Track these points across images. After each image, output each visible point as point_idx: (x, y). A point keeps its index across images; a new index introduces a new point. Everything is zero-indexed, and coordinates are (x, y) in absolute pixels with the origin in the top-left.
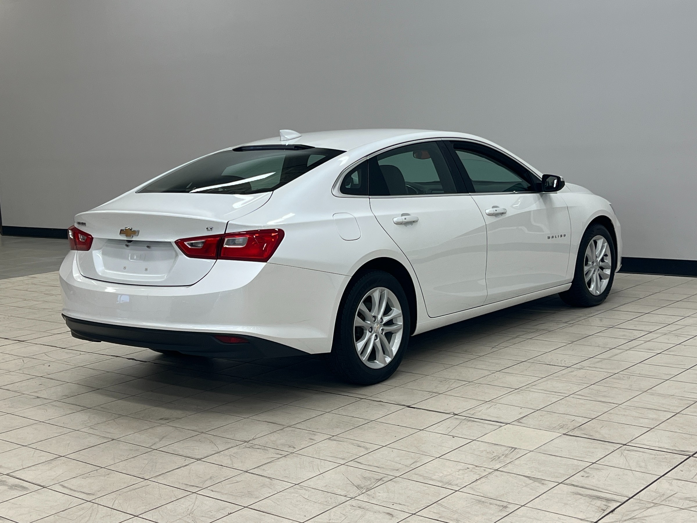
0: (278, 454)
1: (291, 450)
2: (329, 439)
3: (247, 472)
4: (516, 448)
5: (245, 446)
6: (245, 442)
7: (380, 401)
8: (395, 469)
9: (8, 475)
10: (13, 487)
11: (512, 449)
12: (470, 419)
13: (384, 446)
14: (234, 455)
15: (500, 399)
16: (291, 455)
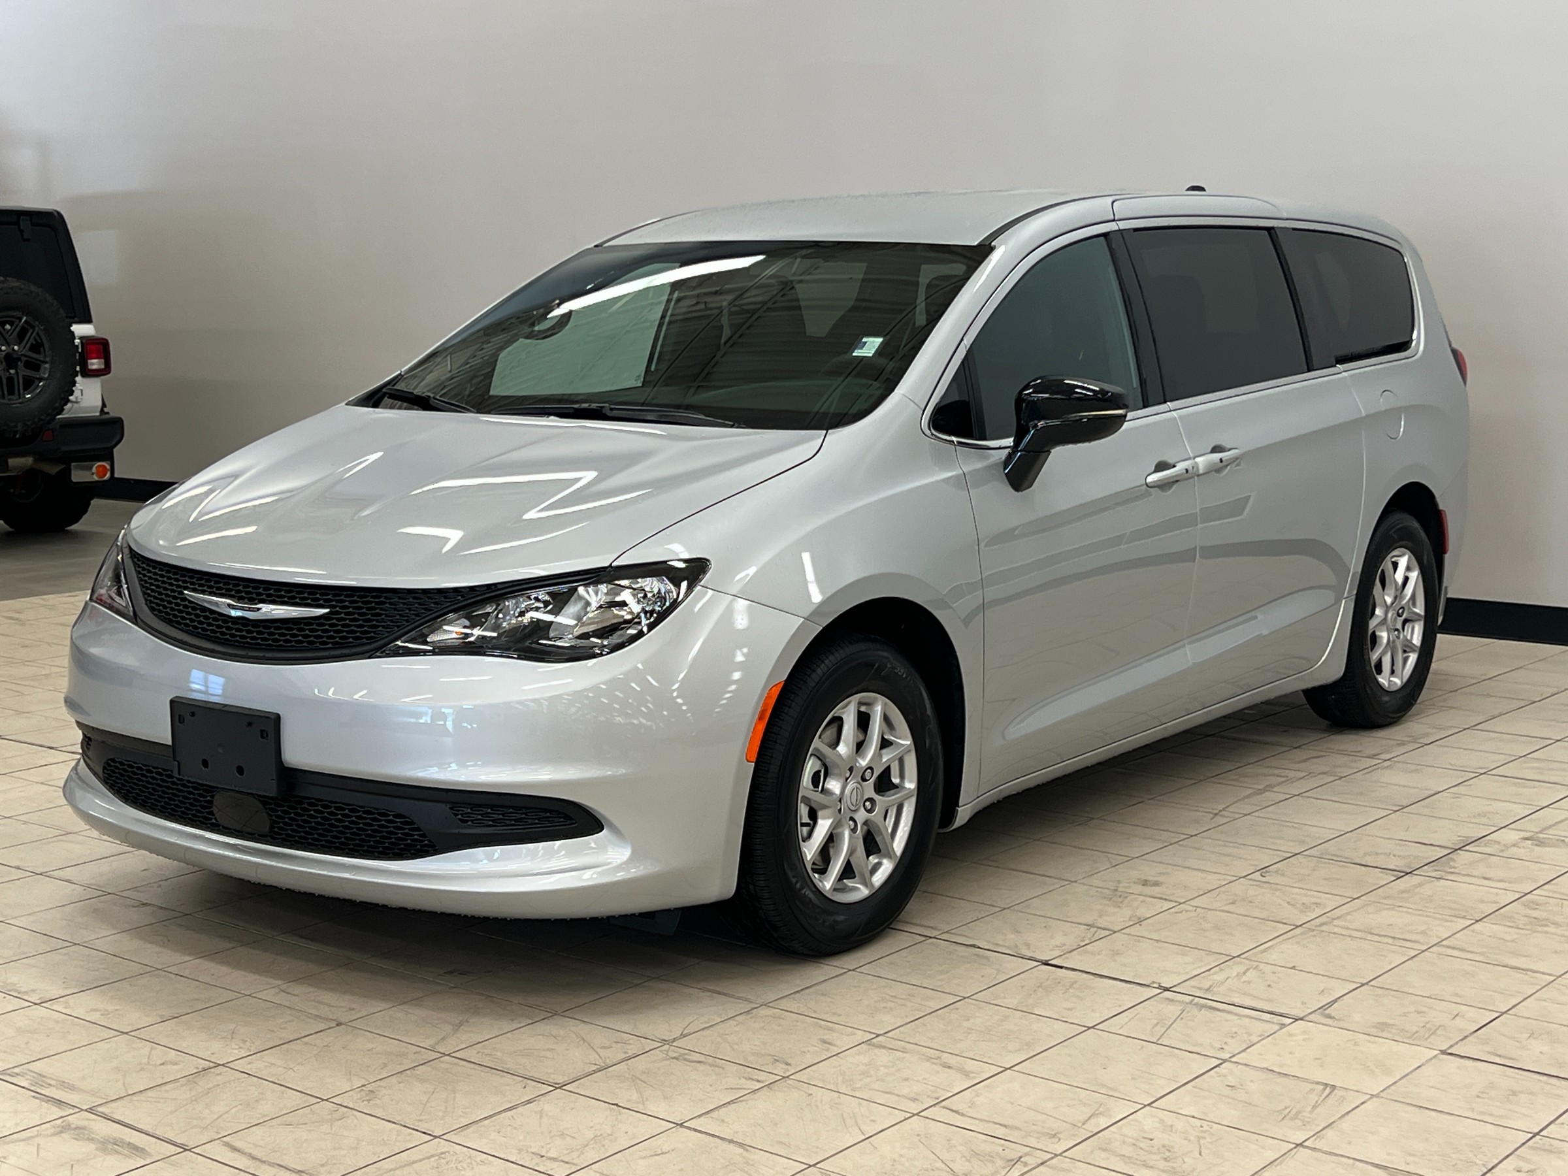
0: (749, 1079)
1: (780, 1069)
2: (870, 1042)
3: (681, 1125)
4: (1334, 1087)
5: (667, 1054)
7: (974, 946)
8: (1049, 1134)
9: (90, 1110)
10: (110, 1146)
11: (1325, 1089)
12: (1203, 1002)
13: (1007, 1069)
14: (643, 1077)
15: (1263, 952)
16: (783, 1083)
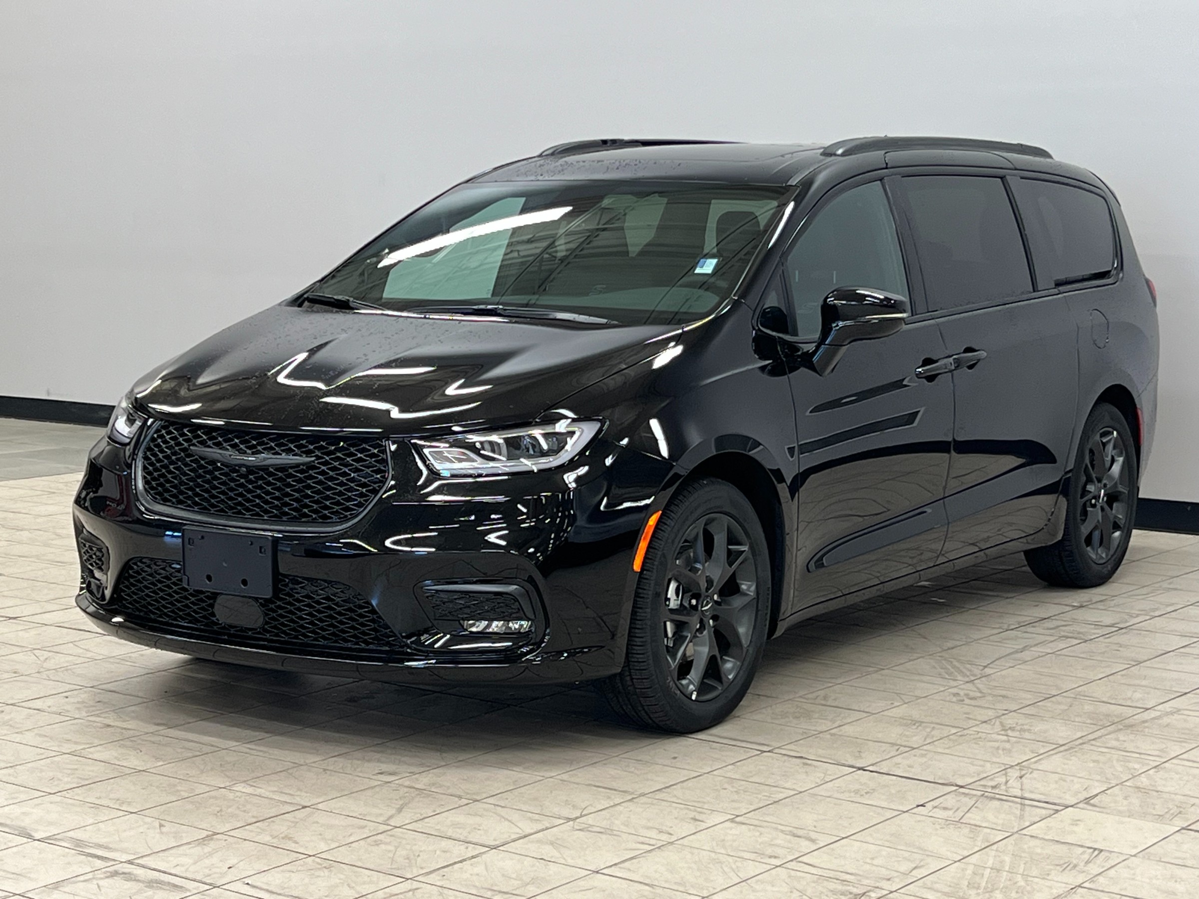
0: (643, 843)
1: (665, 837)
2: (732, 820)
3: (597, 872)
4: (1101, 851)
5: (573, 827)
6: (569, 820)
7: (801, 757)
8: (884, 879)
9: (130, 862)
10: (152, 884)
11: (1093, 852)
12: (991, 795)
13: (843, 838)
14: (559, 842)
15: (1036, 762)
16: (671, 847)
